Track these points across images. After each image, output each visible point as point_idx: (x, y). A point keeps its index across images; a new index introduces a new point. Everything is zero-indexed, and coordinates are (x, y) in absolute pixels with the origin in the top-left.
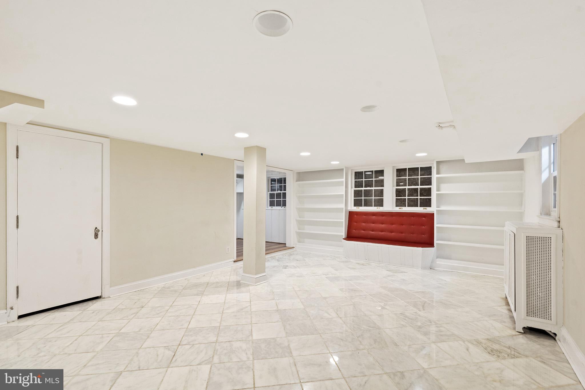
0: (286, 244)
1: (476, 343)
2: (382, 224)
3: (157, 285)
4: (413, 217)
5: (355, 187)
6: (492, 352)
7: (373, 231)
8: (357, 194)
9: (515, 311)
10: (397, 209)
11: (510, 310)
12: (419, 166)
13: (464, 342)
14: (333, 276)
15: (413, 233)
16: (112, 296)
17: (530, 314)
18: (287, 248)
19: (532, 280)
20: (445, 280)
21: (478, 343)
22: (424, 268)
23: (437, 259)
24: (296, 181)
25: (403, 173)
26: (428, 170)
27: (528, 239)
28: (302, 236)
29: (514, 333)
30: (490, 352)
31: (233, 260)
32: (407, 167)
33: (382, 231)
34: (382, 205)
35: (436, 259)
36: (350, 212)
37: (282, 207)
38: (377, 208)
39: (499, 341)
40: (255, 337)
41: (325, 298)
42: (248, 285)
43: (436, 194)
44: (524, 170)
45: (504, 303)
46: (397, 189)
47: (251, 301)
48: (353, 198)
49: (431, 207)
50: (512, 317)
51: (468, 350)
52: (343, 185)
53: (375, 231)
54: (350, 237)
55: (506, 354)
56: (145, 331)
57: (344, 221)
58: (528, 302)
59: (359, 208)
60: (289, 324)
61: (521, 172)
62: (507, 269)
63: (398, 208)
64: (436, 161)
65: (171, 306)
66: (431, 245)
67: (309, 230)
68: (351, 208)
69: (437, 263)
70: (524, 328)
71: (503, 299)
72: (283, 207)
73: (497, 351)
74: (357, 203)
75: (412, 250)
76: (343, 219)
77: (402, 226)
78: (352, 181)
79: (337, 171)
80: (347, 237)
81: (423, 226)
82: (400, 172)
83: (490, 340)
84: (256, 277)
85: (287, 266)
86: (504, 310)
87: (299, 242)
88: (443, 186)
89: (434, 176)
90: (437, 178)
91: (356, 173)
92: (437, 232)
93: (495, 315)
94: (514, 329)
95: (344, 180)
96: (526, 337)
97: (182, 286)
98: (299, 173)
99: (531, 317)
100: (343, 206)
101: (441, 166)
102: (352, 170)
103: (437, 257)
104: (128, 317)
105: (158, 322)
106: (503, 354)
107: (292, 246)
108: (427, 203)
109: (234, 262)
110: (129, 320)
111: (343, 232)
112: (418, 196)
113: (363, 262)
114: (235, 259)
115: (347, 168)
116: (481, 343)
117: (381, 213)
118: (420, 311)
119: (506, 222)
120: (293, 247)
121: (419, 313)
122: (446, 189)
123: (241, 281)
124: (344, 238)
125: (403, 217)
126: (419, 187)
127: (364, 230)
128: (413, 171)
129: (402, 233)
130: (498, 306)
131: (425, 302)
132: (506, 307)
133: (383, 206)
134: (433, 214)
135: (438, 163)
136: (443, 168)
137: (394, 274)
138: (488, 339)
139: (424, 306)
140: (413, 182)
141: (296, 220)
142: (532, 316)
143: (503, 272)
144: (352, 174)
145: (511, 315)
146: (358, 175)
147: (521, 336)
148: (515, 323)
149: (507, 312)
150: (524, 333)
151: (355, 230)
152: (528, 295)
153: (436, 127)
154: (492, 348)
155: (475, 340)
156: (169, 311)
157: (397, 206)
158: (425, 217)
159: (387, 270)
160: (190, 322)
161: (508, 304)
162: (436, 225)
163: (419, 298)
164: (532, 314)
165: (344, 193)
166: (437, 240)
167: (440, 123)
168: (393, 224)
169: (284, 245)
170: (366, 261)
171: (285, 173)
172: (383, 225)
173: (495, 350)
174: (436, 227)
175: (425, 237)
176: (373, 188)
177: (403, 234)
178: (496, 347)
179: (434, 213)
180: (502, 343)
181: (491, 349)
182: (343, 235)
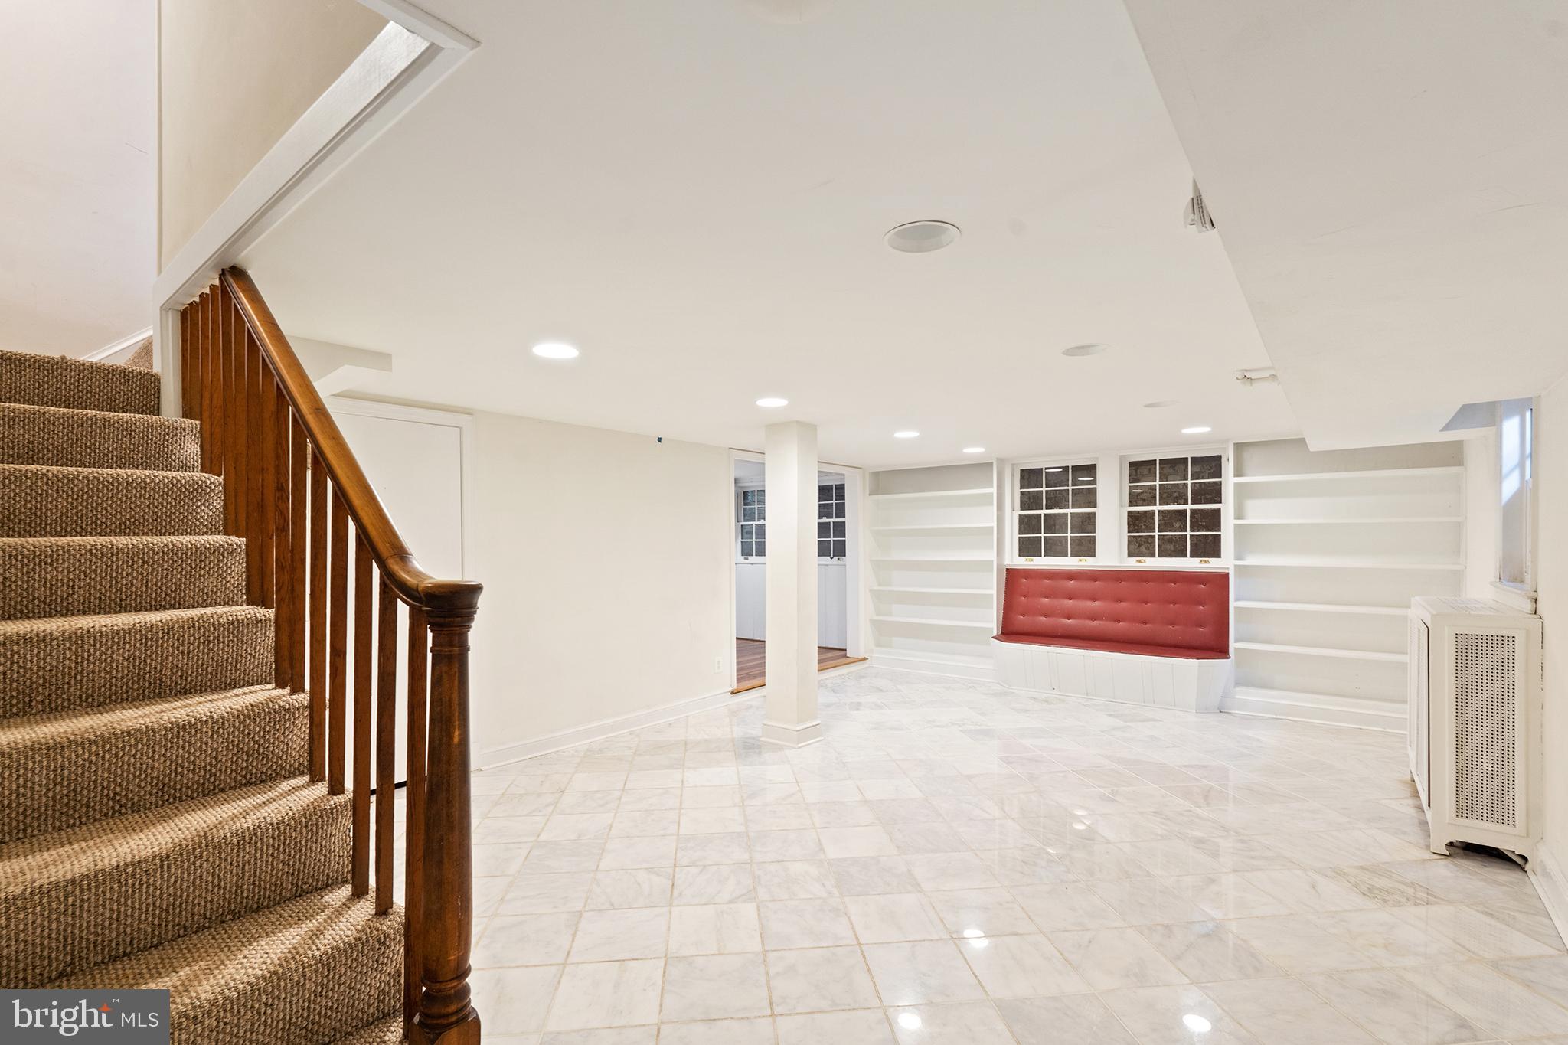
0: (846, 650)
1: (1335, 874)
2: (1094, 600)
3: (573, 745)
4: (1175, 582)
5: (1022, 509)
6: (1370, 892)
7: (1069, 618)
8: (1027, 524)
9: (1429, 806)
10: (1133, 564)
11: (1420, 808)
12: (1189, 454)
13: (1305, 870)
14: (979, 728)
15: (1173, 624)
16: (487, 767)
17: (1465, 811)
18: (848, 660)
19: (1470, 734)
20: (1258, 740)
21: (1338, 874)
22: (1203, 710)
23: (1239, 689)
24: (870, 495)
25: (1145, 470)
26: (1211, 465)
27: (1459, 640)
28: (884, 631)
29: (1427, 855)
30: (1365, 893)
31: (731, 689)
32: (1158, 457)
33: (1093, 619)
34: (1092, 553)
35: (1235, 687)
36: (1008, 570)
37: (832, 558)
38: (1080, 560)
39: (1388, 871)
40: (832, 852)
41: (969, 777)
42: (781, 748)
43: (1235, 525)
44: (1463, 465)
45: (1406, 792)
46: (1130, 513)
47: (799, 780)
48: (1016, 536)
49: (1220, 557)
50: (1424, 824)
51: (1314, 887)
52: (992, 504)
53: (1074, 618)
54: (1009, 632)
55: (1404, 896)
56: (590, 839)
57: (994, 592)
58: (1460, 786)
59: (1032, 560)
60: (899, 830)
61: (1454, 470)
62: (1412, 711)
63: (1134, 559)
64: (1234, 444)
65: (623, 790)
66: (1220, 652)
67: (901, 614)
68: (1012, 561)
69: (1238, 697)
70: (1451, 844)
71: (1404, 782)
72: (836, 558)
73: (1382, 890)
74: (1028, 548)
75: (1172, 665)
76: (992, 589)
77: (1144, 604)
78: (1013, 491)
79: (979, 469)
80: (1002, 633)
81: (1201, 604)
82: (1138, 469)
83: (1367, 870)
84: (798, 729)
85: (859, 704)
86: (1406, 808)
87: (878, 645)
88: (1251, 505)
89: (1229, 481)
90: (1237, 486)
91: (1022, 471)
92: (1236, 621)
93: (1383, 818)
94: (1428, 847)
95: (994, 490)
96: (1455, 864)
97: (630, 748)
98: (876, 475)
99: (1466, 820)
100: (992, 556)
101: (1247, 455)
102: (1013, 465)
103: (1238, 684)
104: (540, 811)
105: (610, 822)
106: (1396, 896)
107: (861, 656)
108: (1210, 547)
109: (732, 693)
110: (547, 817)
111: (992, 621)
112: (1186, 531)
113: (1045, 695)
114: (735, 686)
115: (1001, 461)
116: (1345, 874)
117: (1089, 572)
118: (1199, 807)
119: (1412, 599)
120: (865, 659)
121: (1198, 811)
122: (1259, 513)
123: (760, 737)
124: (995, 635)
125: (1147, 581)
126: (1189, 507)
127: (1046, 616)
128: (1174, 466)
129: (1145, 623)
130: (1391, 799)
131: (1211, 788)
132: (1411, 802)
133: (1093, 555)
134: (1227, 576)
135: (1239, 447)
136: (1251, 458)
137: (1128, 724)
138: (1362, 868)
139: (1207, 796)
140: (1173, 495)
141: (870, 591)
142: (1470, 816)
143: (1406, 719)
144: (1013, 475)
145: (1422, 818)
146: (1026, 477)
147: (1444, 862)
148: (1429, 836)
149: (1413, 812)
150: (1450, 856)
151: (1023, 615)
152: (1460, 768)
153: (1237, 379)
154: (1371, 885)
155: (1331, 868)
156: (623, 800)
157: (1130, 555)
158: (1204, 584)
159: (1111, 715)
160: (679, 823)
161: (1416, 795)
162: (1233, 604)
163: (1196, 779)
164: (1469, 812)
165: (994, 524)
166: (1237, 640)
167: (1246, 371)
168: (1121, 601)
169: (843, 653)
170: (1054, 692)
171: (843, 475)
172: (1096, 604)
173: (1378, 889)
174: (1235, 608)
175: (1204, 632)
176: (1069, 511)
177: (1148, 625)
178: (1381, 882)
179: (1228, 574)
180: (1394, 875)
181: (1368, 886)
182: (992, 629)
